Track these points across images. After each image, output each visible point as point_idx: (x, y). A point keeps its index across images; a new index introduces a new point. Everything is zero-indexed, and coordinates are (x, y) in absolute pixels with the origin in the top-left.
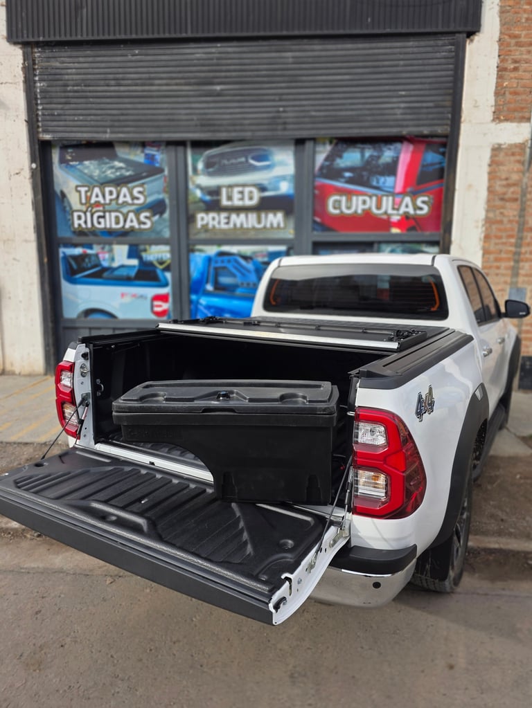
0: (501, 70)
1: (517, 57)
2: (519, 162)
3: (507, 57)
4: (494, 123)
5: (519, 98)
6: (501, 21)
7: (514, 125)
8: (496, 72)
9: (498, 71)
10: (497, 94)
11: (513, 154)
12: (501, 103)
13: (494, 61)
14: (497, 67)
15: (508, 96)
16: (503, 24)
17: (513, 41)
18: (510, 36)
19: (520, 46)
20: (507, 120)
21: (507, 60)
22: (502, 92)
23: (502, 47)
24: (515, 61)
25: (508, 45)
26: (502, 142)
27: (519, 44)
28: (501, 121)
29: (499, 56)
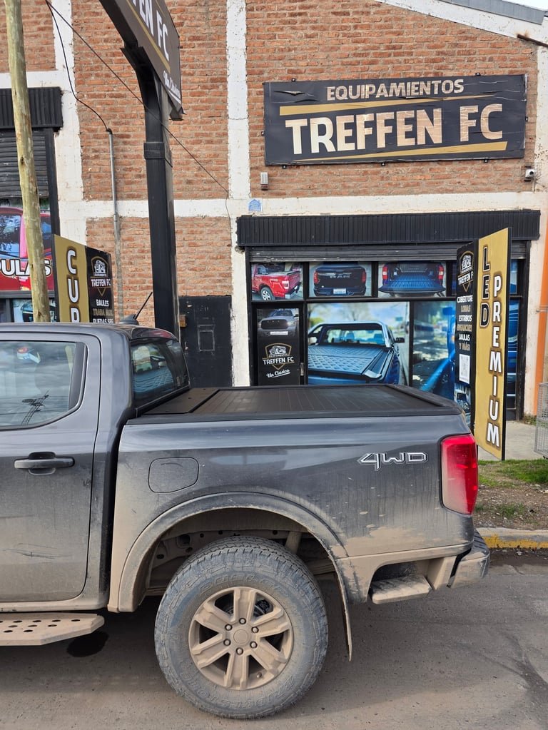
0: (85, 158)
1: (97, 147)
2: (110, 232)
3: (88, 147)
4: (85, 201)
5: (102, 180)
6: (79, 118)
7: (102, 202)
8: (81, 160)
9: (82, 159)
10: (83, 177)
11: (105, 226)
12: (89, 185)
13: (78, 151)
14: (81, 156)
15: (94, 180)
16: (81, 121)
17: (91, 135)
18: (88, 130)
19: (97, 138)
20: (95, 198)
21: (89, 150)
22: (88, 175)
23: (83, 140)
24: (96, 151)
25: (88, 137)
26: (94, 217)
27: (96, 137)
28: (90, 199)
29: (82, 146)
